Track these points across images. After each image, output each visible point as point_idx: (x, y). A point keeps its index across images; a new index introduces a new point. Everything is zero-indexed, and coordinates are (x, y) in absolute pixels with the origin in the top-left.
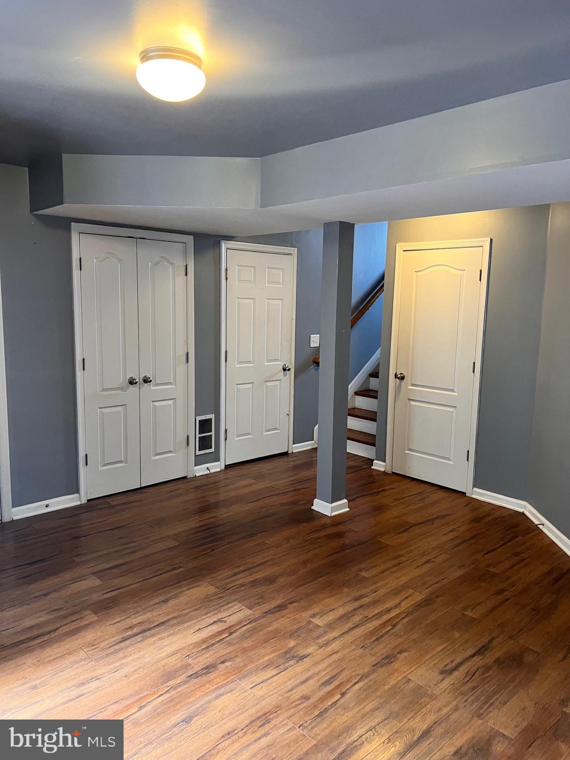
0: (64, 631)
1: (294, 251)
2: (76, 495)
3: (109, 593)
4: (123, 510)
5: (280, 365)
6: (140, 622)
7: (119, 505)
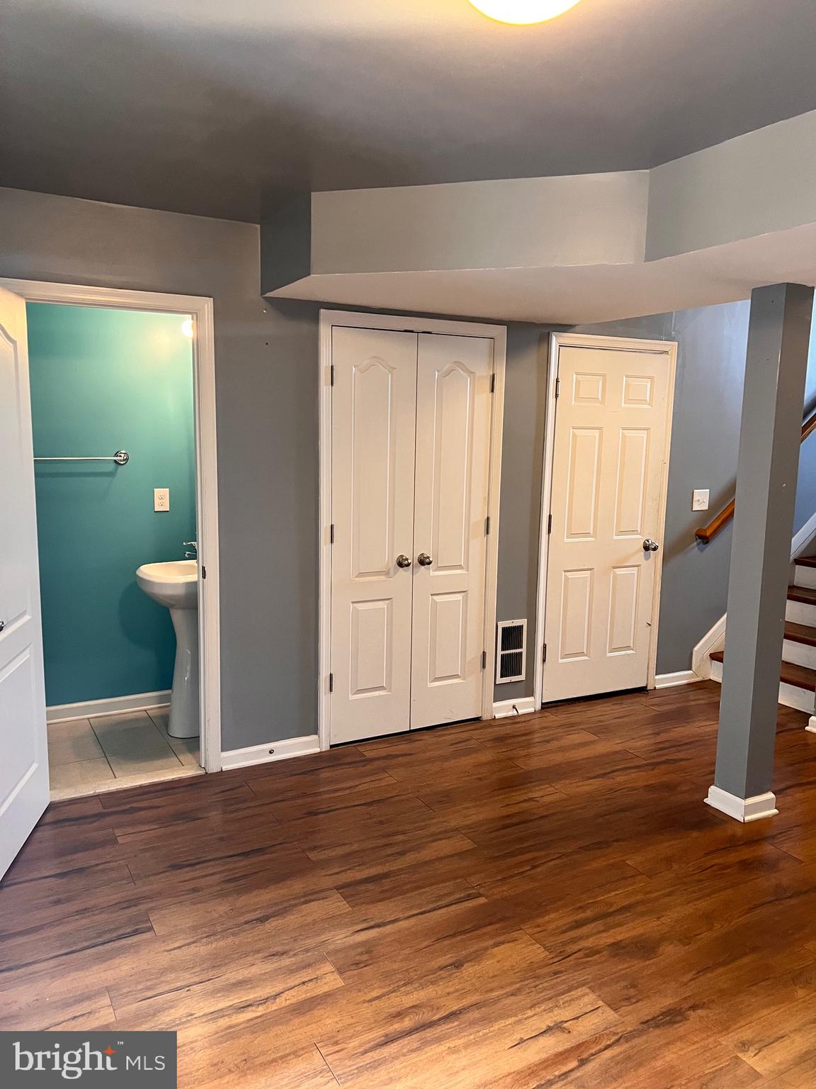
0: (288, 1002)
1: (672, 347)
2: (314, 737)
3: (363, 933)
4: (384, 770)
5: (639, 540)
6: (415, 1004)
7: (378, 759)
